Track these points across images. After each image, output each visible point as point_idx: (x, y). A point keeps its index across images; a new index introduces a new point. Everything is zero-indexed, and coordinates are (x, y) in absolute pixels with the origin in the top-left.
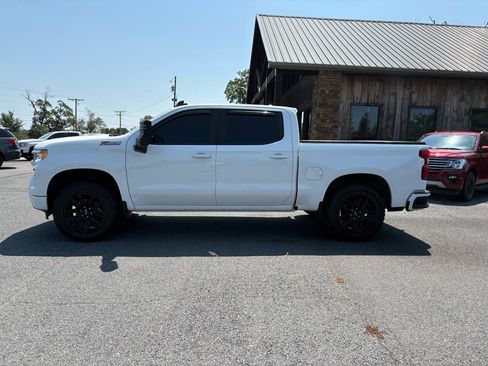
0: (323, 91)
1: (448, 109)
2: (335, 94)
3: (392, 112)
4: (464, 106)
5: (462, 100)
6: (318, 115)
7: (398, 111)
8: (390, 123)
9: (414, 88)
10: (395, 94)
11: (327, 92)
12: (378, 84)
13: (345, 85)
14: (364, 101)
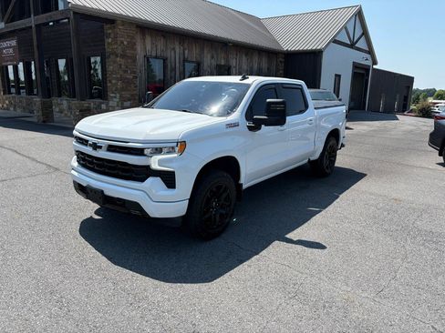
0: (122, 43)
1: (205, 64)
2: (132, 46)
3: (173, 65)
4: (214, 63)
5: (212, 57)
6: (120, 65)
7: (177, 65)
8: (173, 74)
9: (186, 45)
10: (174, 49)
11: (125, 43)
12: (162, 40)
13: (138, 38)
14: (154, 54)
